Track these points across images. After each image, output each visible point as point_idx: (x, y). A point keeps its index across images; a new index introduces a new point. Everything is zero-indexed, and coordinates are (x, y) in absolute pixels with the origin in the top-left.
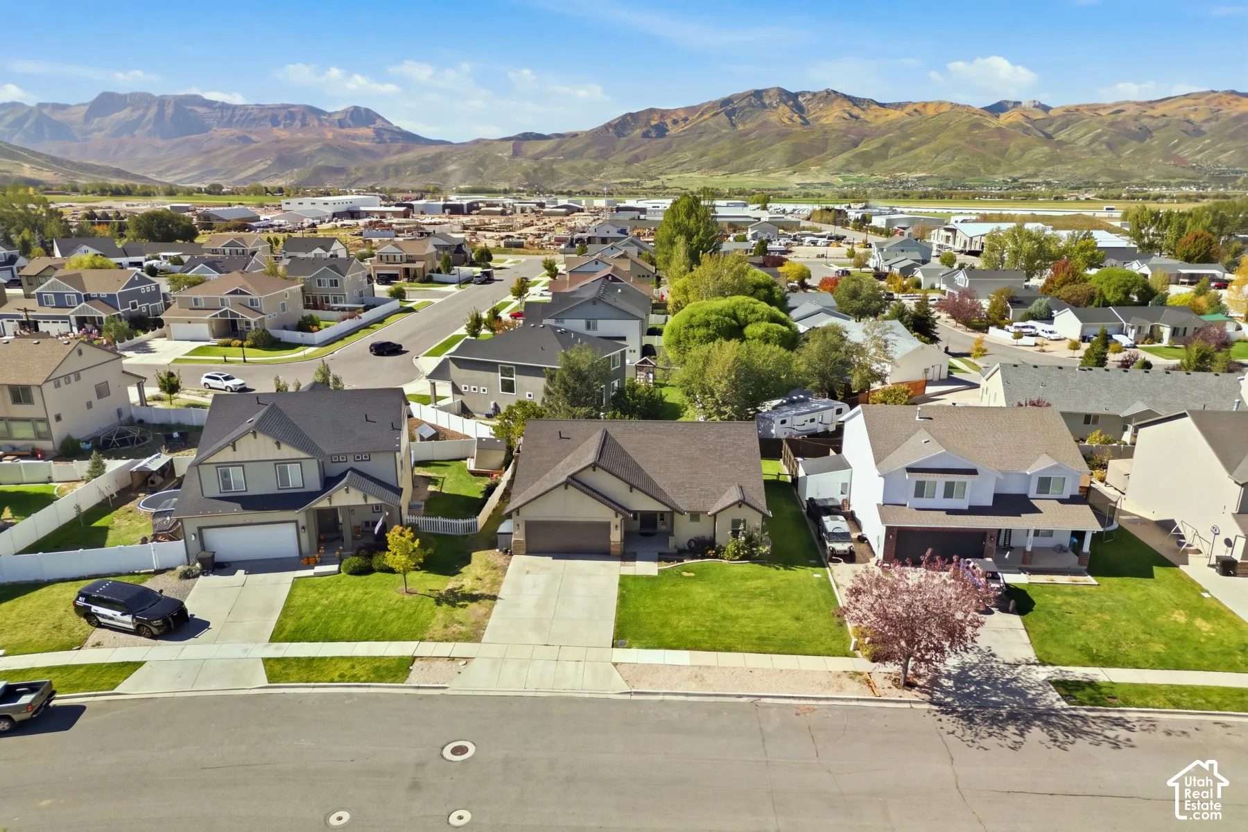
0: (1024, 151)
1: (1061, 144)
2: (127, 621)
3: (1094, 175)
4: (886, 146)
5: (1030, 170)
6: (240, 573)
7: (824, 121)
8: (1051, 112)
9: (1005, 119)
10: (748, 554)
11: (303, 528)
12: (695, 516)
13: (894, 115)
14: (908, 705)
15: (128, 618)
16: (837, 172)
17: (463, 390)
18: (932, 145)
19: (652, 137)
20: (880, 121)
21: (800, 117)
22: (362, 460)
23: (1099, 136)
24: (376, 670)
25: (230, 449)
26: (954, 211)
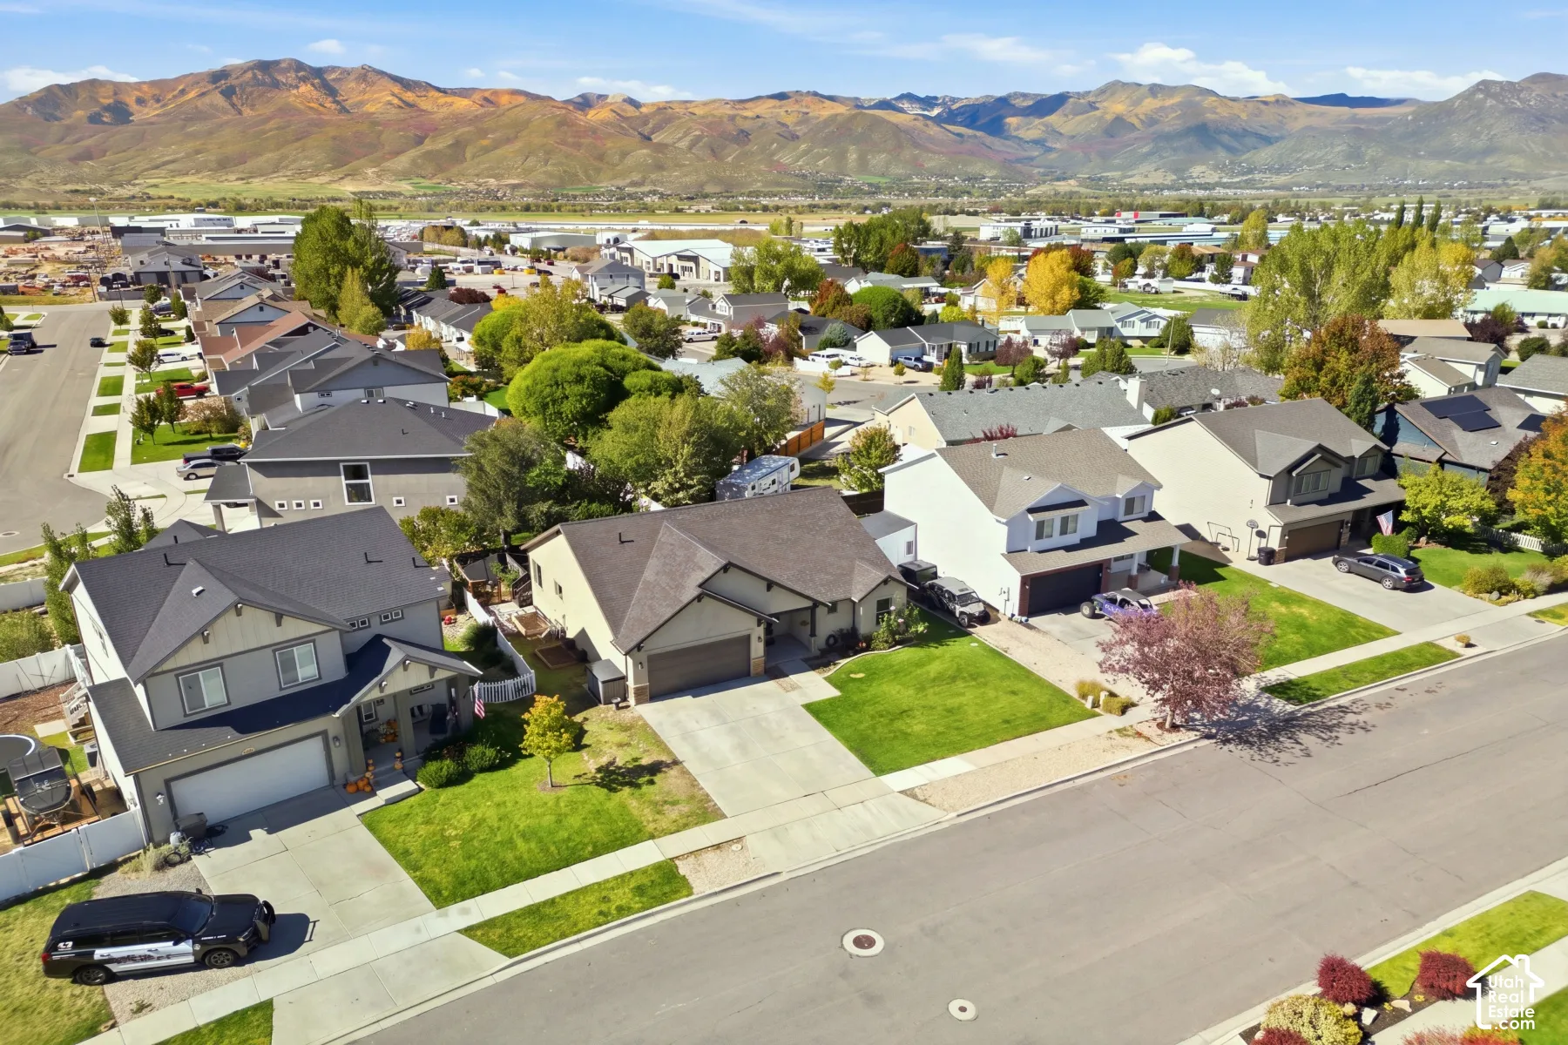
0: (624, 155)
1: (661, 147)
2: (185, 950)
3: (702, 186)
4: (459, 146)
5: (636, 177)
6: (258, 834)
7: (370, 108)
8: (643, 110)
9: (594, 116)
10: (900, 638)
11: (336, 738)
12: (833, 608)
13: (462, 104)
14: (1191, 747)
15: (186, 946)
16: (404, 175)
17: (277, 508)
18: (518, 145)
19: (104, 123)
20: (445, 111)
21: (335, 102)
22: (393, 620)
23: (698, 139)
24: (640, 890)
25: (198, 642)
26: (598, 227)
